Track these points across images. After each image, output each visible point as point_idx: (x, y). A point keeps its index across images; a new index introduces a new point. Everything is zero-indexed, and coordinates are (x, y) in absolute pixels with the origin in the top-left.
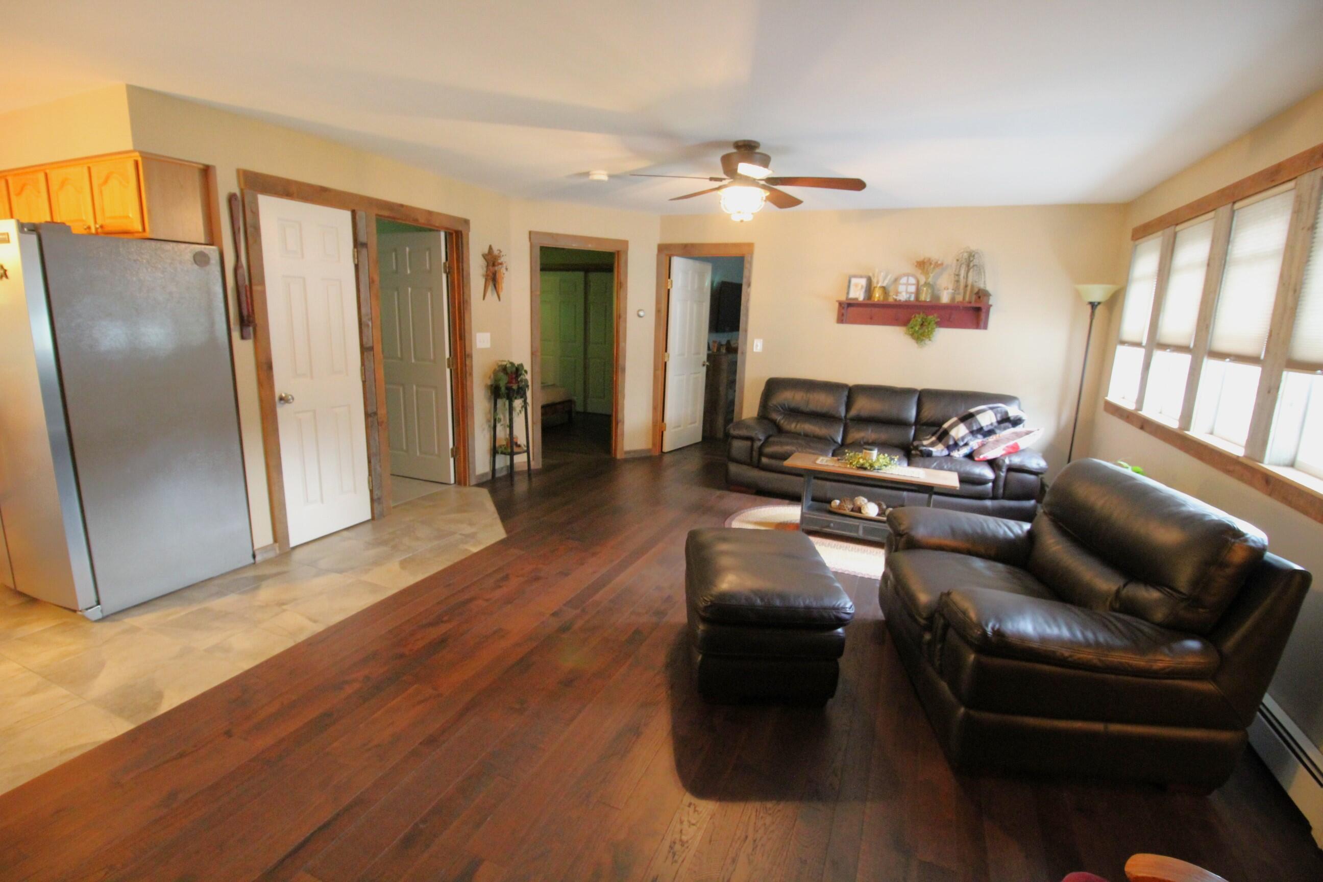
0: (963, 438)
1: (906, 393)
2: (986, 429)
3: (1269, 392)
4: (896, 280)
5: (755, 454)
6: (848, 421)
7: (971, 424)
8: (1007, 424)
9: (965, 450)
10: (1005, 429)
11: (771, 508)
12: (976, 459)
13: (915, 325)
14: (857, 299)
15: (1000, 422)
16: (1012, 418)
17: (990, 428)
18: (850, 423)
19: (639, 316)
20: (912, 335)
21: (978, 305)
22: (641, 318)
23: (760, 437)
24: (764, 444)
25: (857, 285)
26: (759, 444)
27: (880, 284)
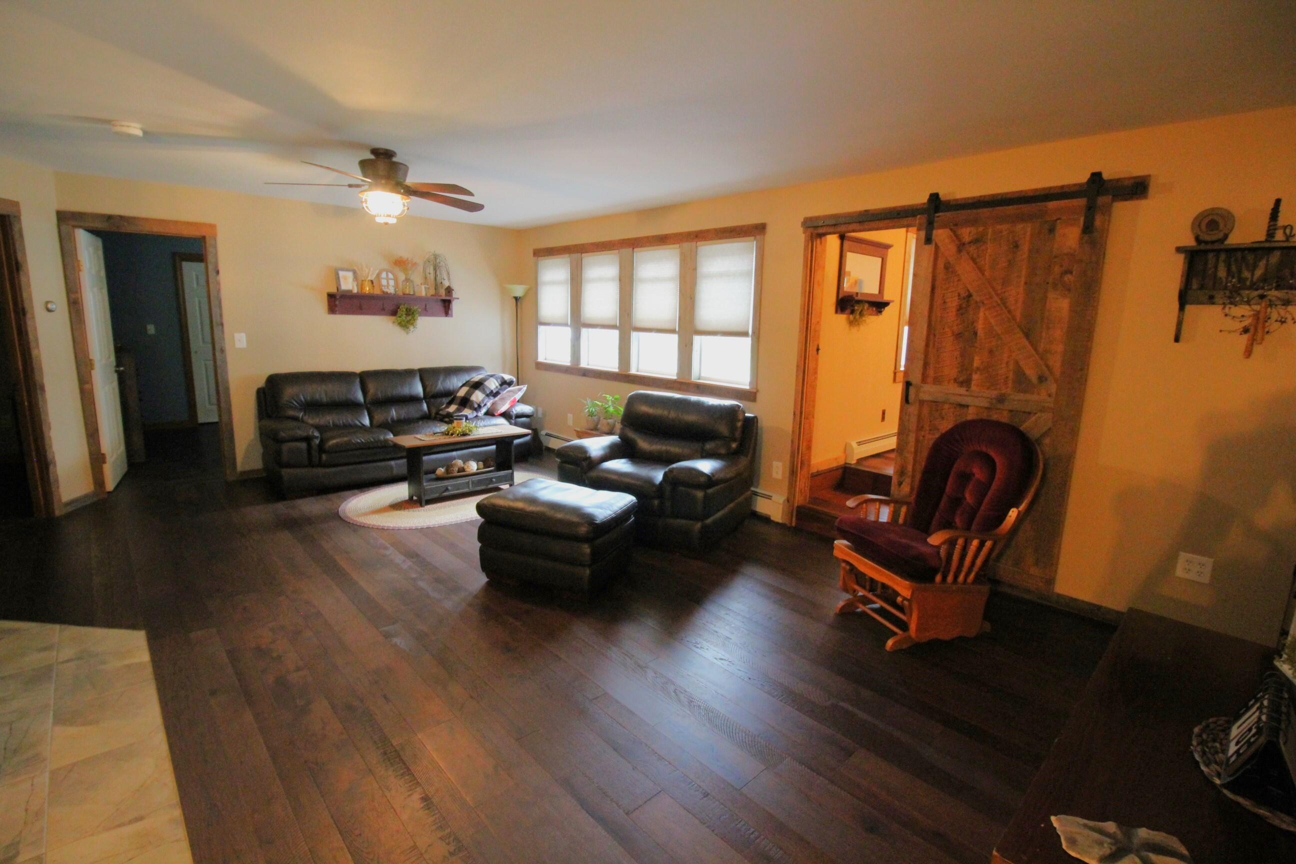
0: (483, 401)
1: (408, 374)
2: (494, 392)
3: (686, 346)
4: (378, 275)
5: (315, 453)
6: (369, 405)
7: (484, 390)
8: (505, 386)
9: (484, 410)
10: (505, 389)
11: (360, 498)
12: (496, 414)
13: (402, 315)
14: (351, 291)
15: (501, 385)
16: (508, 381)
17: (497, 390)
18: (372, 408)
19: (49, 310)
20: (400, 324)
21: (448, 298)
22: (49, 313)
23: (316, 434)
24: (322, 441)
25: (345, 278)
26: (317, 441)
27: (369, 278)
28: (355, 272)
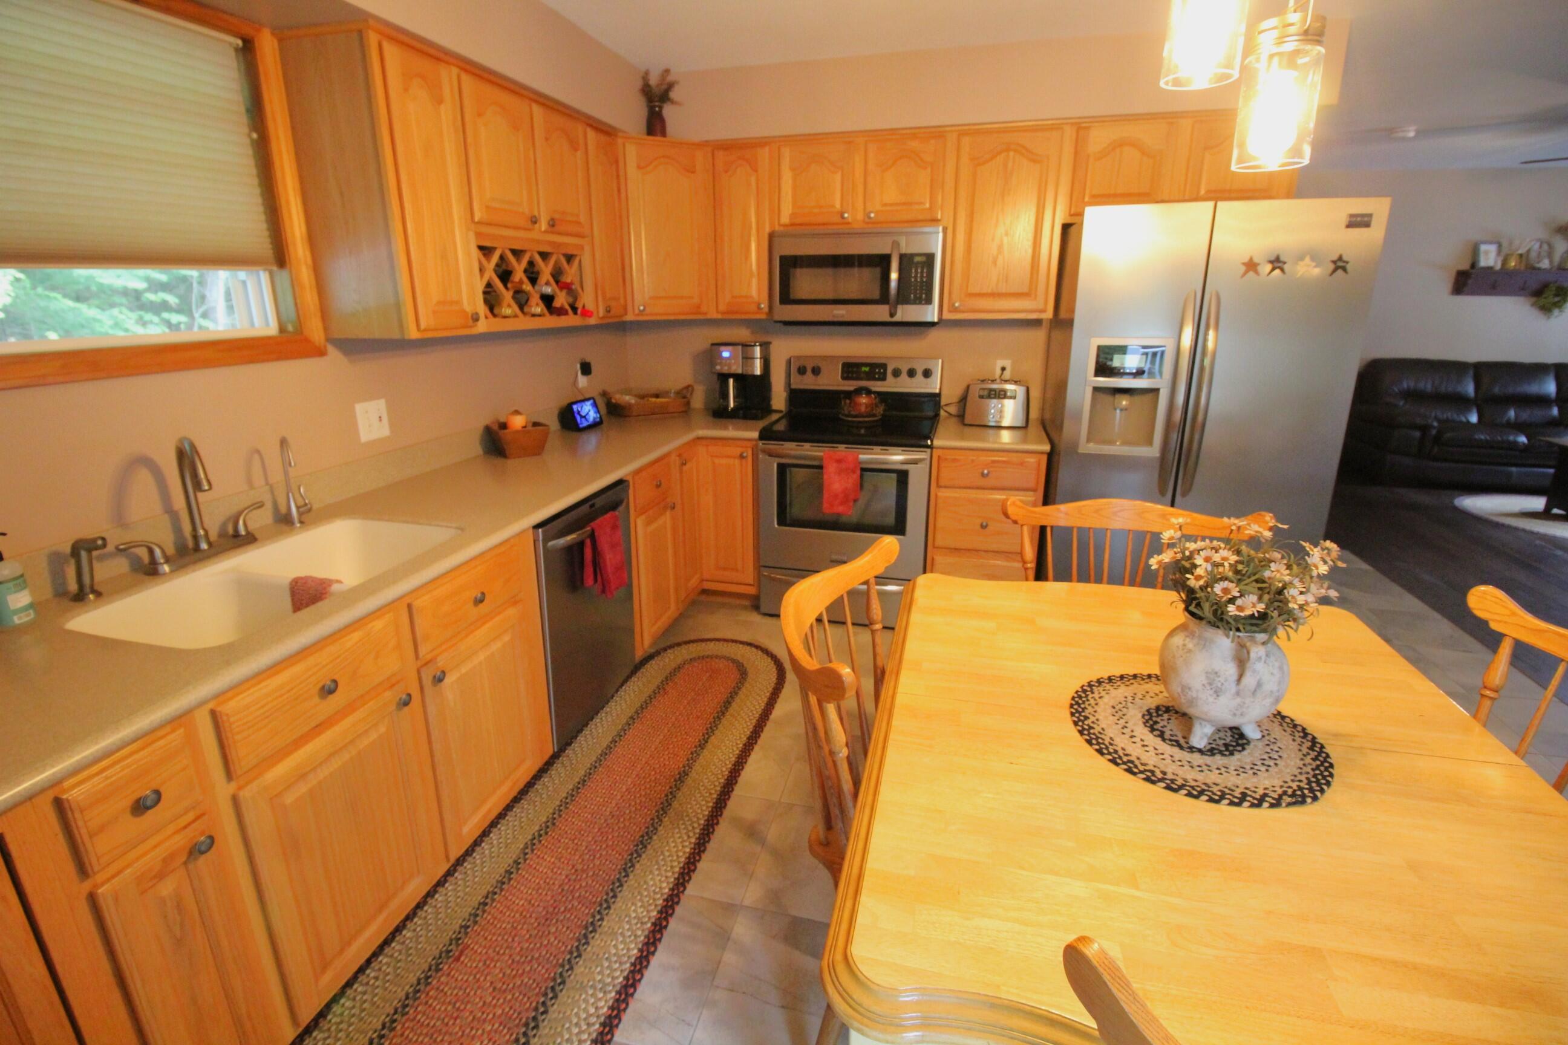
1: (1538, 370)
4: (1530, 248)
6: (1480, 403)
13: (1548, 296)
14: (1492, 267)
18: (1486, 405)
20: (1541, 307)
23: (1435, 424)
24: (1439, 432)
25: (1487, 253)
26: (1434, 432)
27: (1520, 252)
28: (1500, 246)
